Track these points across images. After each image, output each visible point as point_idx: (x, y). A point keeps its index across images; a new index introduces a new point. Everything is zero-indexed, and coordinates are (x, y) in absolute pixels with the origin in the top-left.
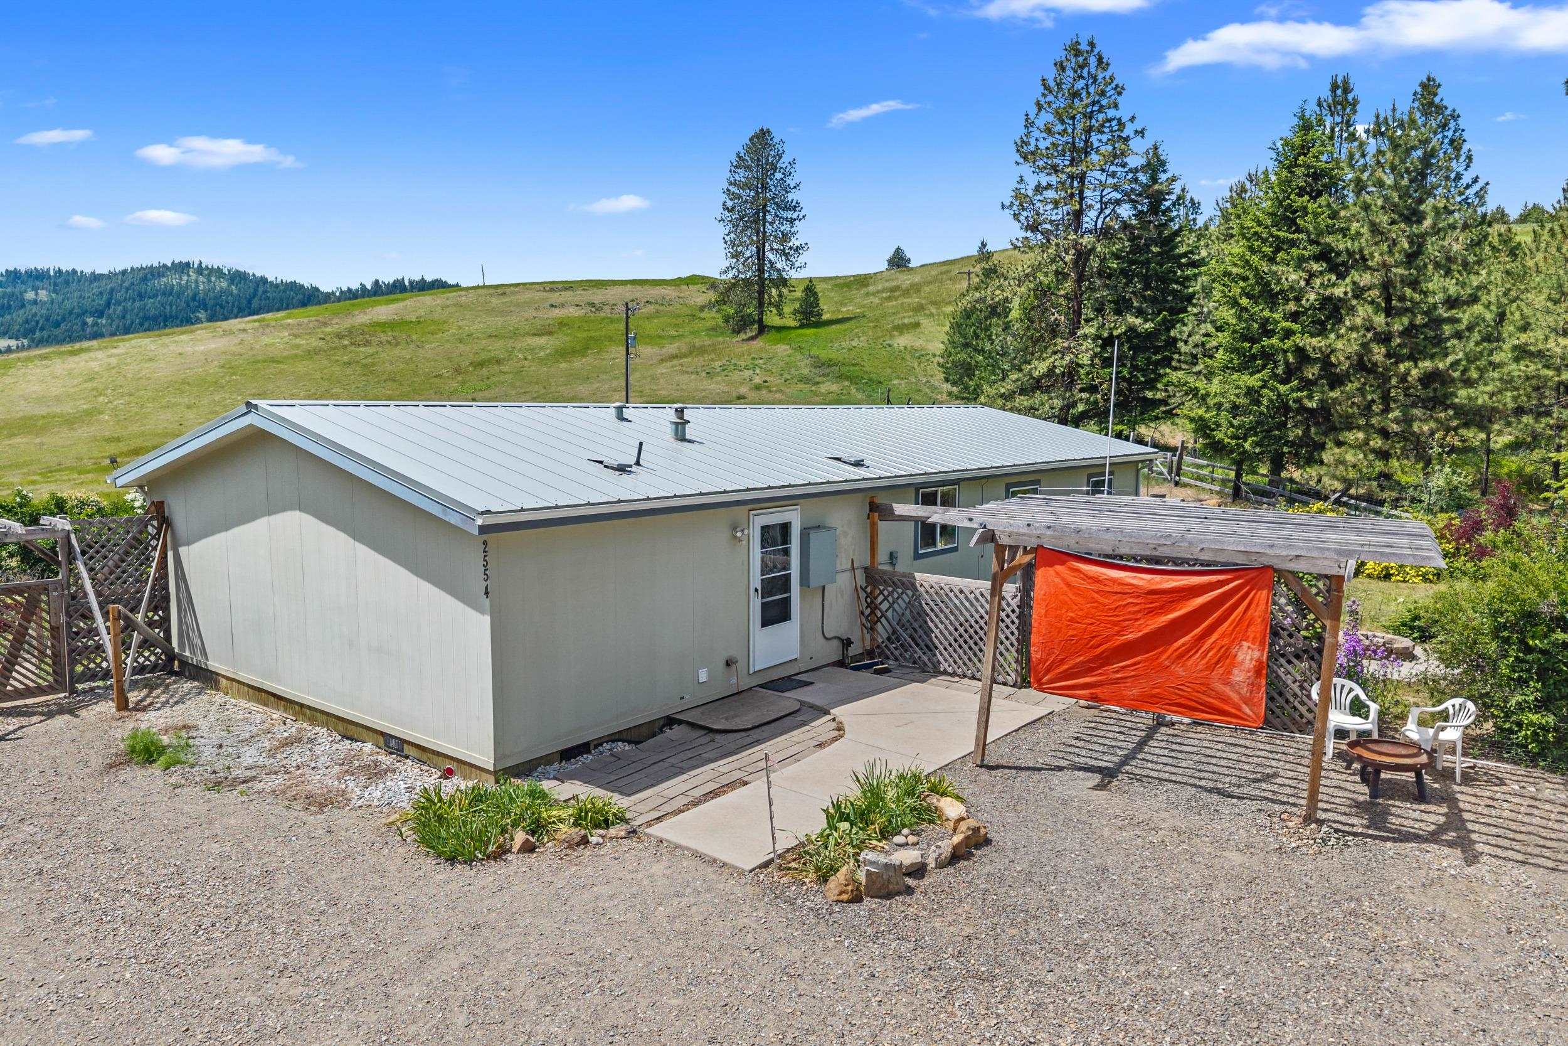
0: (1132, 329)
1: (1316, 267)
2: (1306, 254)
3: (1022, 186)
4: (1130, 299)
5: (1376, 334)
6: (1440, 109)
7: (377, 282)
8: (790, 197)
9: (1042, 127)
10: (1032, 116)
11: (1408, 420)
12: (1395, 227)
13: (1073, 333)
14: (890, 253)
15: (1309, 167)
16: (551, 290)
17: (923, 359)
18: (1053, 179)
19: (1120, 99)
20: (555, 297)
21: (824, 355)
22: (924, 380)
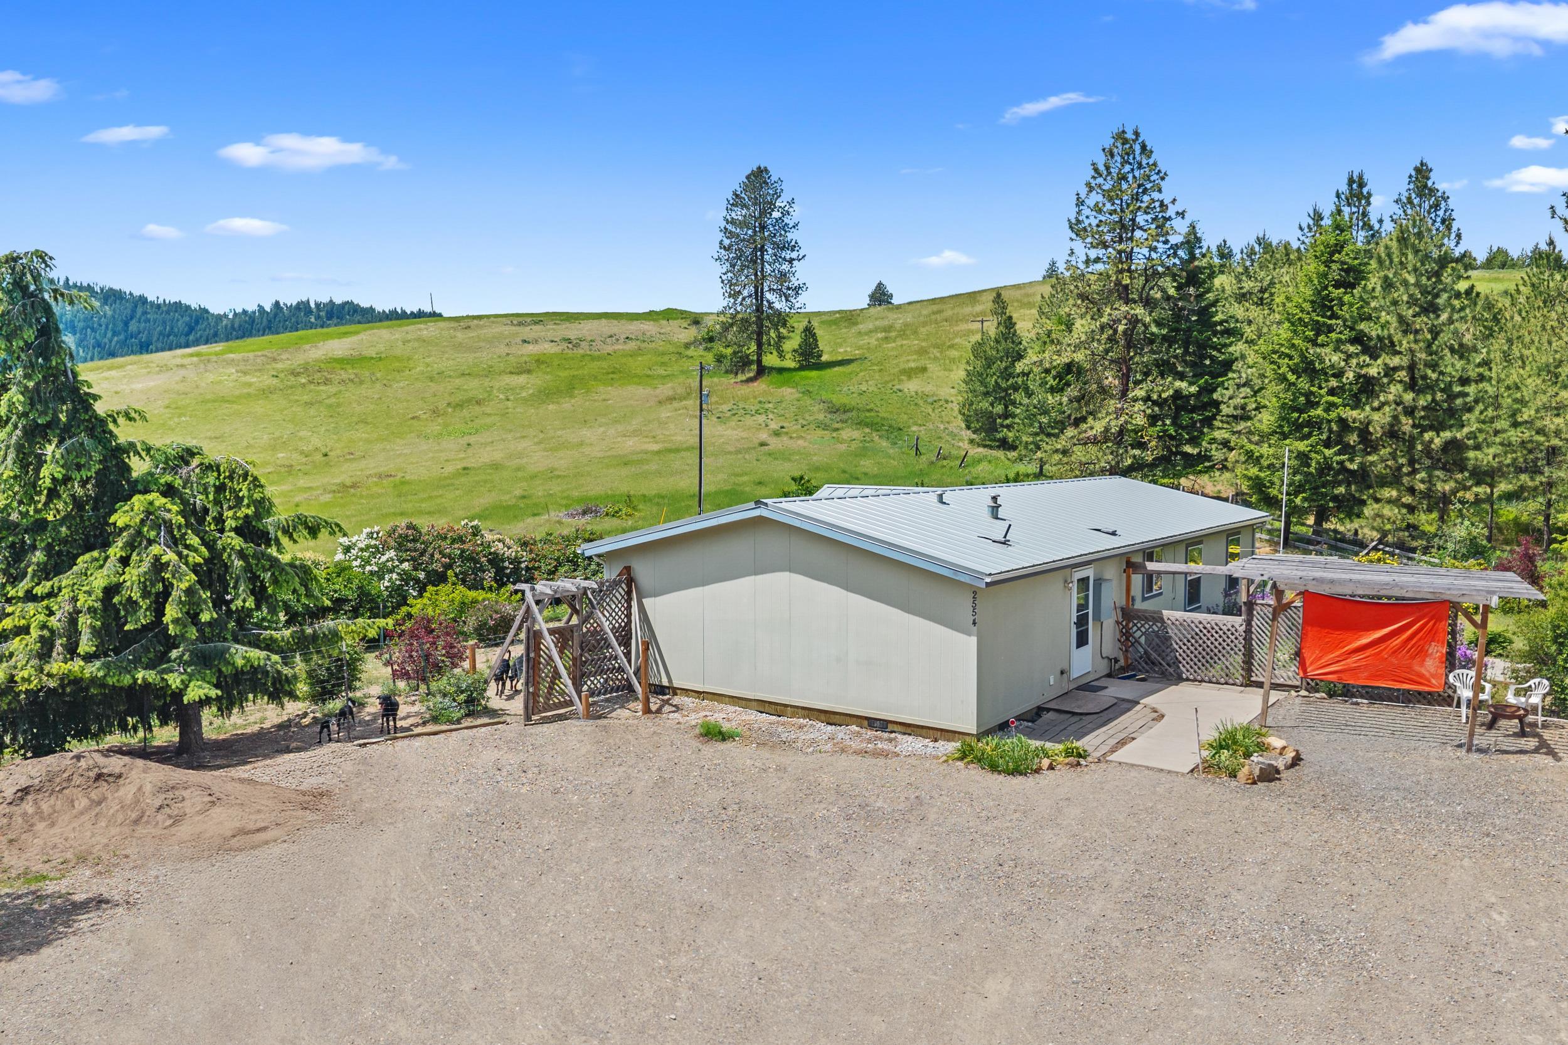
0: (1178, 394)
1: (1352, 349)
2: (1343, 337)
3: (1073, 258)
4: (1174, 364)
5: (1405, 407)
6: (1432, 191)
7: (277, 303)
8: (790, 236)
9: (1092, 206)
10: (1083, 196)
11: (1430, 481)
12: (1418, 320)
13: (1124, 393)
14: (872, 287)
15: (1343, 263)
16: (520, 324)
17: (936, 405)
18: (1100, 252)
19: (1162, 183)
20: (527, 332)
21: (838, 399)
22: (942, 427)
